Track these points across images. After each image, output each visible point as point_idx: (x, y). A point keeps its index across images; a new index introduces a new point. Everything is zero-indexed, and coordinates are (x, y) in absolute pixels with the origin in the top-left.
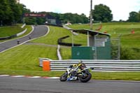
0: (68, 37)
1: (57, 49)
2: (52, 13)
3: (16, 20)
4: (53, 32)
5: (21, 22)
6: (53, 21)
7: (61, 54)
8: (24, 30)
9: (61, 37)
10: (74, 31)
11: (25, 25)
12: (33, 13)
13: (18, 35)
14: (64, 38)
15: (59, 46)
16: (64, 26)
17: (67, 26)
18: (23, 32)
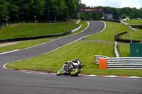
0: (126, 33)
1: (114, 45)
2: (108, 7)
3: (70, 15)
4: (110, 28)
5: (76, 18)
6: (110, 16)
7: (118, 51)
8: (80, 26)
9: (119, 33)
10: (133, 26)
11: (80, 21)
12: (89, 8)
13: (73, 31)
14: (122, 34)
15: (116, 43)
16: (122, 21)
17: (125, 21)
18: (78, 28)
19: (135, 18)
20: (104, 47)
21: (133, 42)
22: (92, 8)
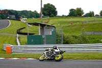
1: (16, 37)
2: (12, 10)
10: (29, 24)
15: (18, 35)
17: (24, 20)
19: (31, 17)
20: (9, 38)
21: (29, 34)
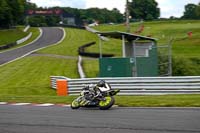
0: (93, 43)
1: (77, 62)
2: (69, 8)
4: (70, 37)
5: (23, 23)
6: (71, 21)
7: (84, 69)
8: (28, 35)
9: (84, 43)
10: (102, 35)
11: (28, 27)
12: (41, 9)
13: (19, 42)
14: (88, 45)
15: (80, 58)
16: (87, 27)
17: (93, 27)
18: (27, 38)
19: (106, 22)
21: (104, 56)
22: (45, 10)
